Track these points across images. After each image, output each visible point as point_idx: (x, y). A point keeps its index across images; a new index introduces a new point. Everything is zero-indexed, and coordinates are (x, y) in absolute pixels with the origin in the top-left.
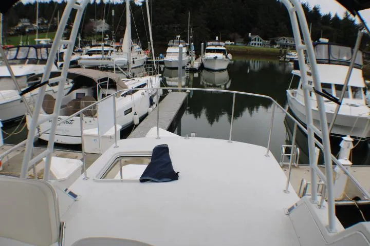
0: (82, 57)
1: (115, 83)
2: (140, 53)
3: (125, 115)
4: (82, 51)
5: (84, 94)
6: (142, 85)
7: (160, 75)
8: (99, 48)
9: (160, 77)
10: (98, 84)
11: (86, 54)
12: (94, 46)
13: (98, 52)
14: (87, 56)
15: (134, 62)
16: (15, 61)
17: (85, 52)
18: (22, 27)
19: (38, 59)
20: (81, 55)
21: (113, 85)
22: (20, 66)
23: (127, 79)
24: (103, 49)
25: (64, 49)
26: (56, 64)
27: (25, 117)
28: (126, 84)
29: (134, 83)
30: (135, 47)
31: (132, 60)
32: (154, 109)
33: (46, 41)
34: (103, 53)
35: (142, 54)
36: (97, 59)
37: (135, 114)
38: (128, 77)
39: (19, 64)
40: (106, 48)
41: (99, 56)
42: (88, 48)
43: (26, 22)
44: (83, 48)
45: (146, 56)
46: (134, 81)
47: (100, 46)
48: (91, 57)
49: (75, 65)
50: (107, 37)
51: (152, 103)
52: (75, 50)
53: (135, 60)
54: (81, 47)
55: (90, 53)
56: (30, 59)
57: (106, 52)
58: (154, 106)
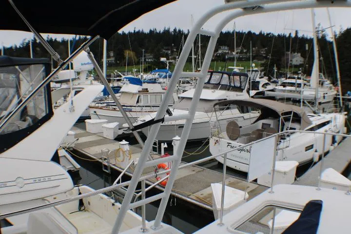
0: (277, 87)
1: (300, 117)
2: (331, 88)
3: (306, 151)
4: (278, 82)
5: (270, 125)
6: (327, 122)
7: (346, 113)
8: (293, 81)
9: (346, 115)
10: (282, 117)
11: (281, 85)
12: (289, 78)
13: (292, 84)
14: (282, 88)
15: (324, 97)
16: (208, 85)
17: (280, 83)
18: (222, 54)
19: (230, 86)
20: (276, 86)
21: (297, 119)
22: (213, 90)
23: (313, 114)
24: (296, 82)
25: (260, 78)
26: (248, 92)
27: (209, 139)
28: (311, 119)
29: (319, 119)
30: (326, 83)
31: (322, 96)
32: (335, 148)
33: (239, 69)
34: (296, 85)
35: (333, 90)
36: (291, 91)
37: (316, 151)
38: (315, 113)
39: (212, 88)
40: (299, 81)
41: (293, 88)
42: (283, 80)
43: (226, 50)
44: (279, 79)
45: (335, 92)
46: (319, 117)
47: (294, 78)
48: (284, 88)
49: (261, 96)
50: (300, 70)
51: (334, 141)
52: (271, 81)
53: (326, 95)
54: (276, 78)
55: (284, 85)
56: (223, 85)
57: (299, 85)
58: (336, 144)
